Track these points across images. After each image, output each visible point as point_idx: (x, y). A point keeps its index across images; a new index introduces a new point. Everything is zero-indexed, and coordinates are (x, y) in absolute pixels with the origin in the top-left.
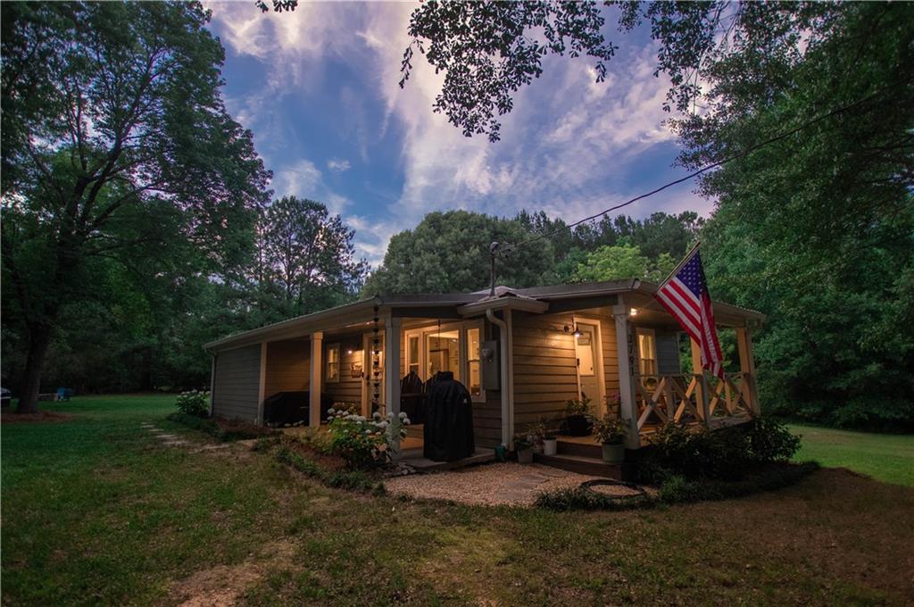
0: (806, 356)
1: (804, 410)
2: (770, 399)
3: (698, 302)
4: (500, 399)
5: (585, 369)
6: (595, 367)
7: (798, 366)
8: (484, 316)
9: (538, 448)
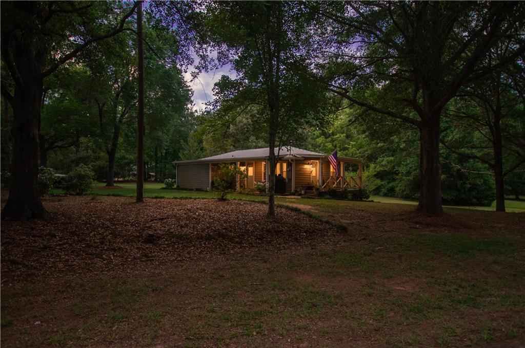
0: (417, 171)
1: (416, 195)
2: (403, 190)
3: (335, 161)
4: (291, 181)
5: (314, 174)
6: (316, 174)
7: (414, 175)
8: (288, 160)
9: (300, 192)
